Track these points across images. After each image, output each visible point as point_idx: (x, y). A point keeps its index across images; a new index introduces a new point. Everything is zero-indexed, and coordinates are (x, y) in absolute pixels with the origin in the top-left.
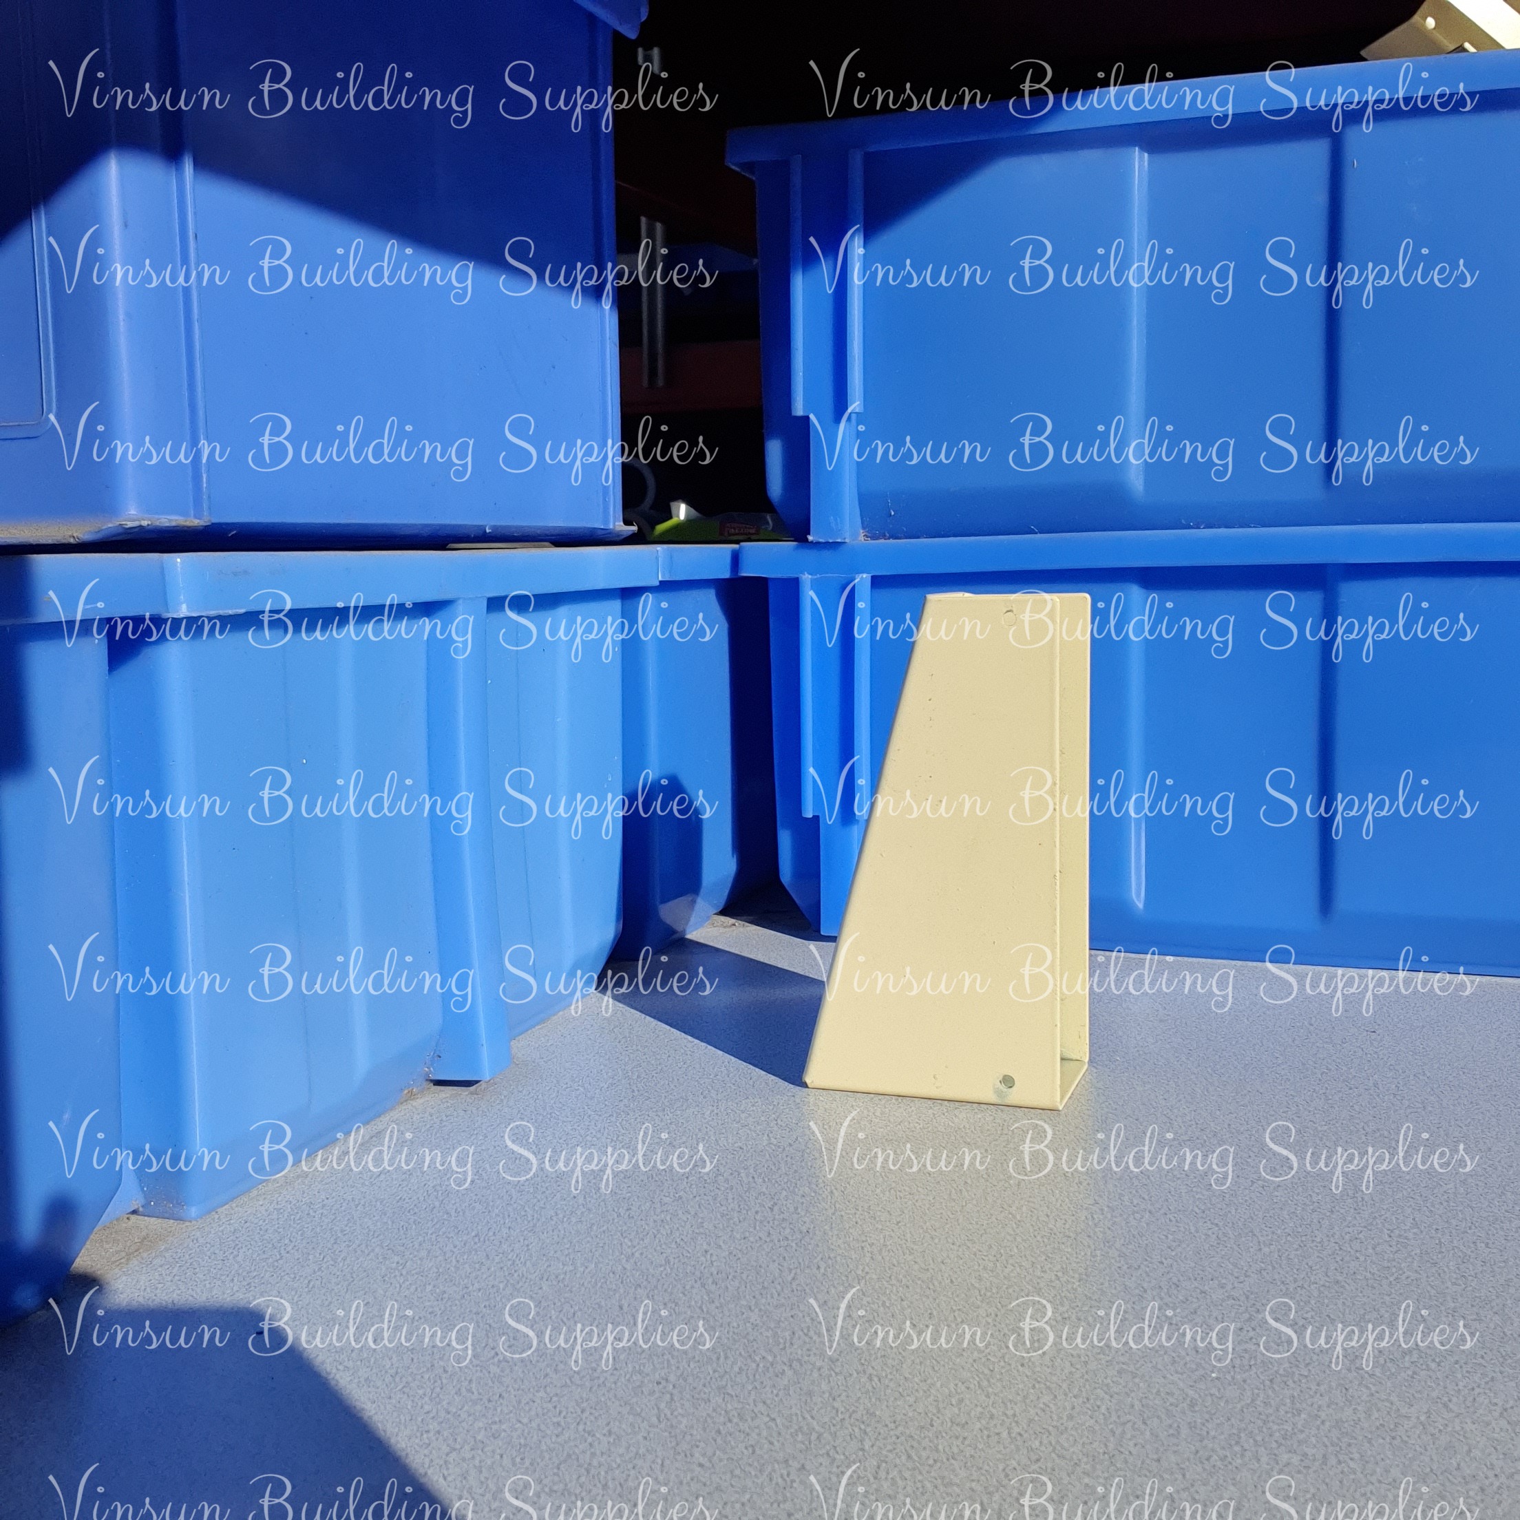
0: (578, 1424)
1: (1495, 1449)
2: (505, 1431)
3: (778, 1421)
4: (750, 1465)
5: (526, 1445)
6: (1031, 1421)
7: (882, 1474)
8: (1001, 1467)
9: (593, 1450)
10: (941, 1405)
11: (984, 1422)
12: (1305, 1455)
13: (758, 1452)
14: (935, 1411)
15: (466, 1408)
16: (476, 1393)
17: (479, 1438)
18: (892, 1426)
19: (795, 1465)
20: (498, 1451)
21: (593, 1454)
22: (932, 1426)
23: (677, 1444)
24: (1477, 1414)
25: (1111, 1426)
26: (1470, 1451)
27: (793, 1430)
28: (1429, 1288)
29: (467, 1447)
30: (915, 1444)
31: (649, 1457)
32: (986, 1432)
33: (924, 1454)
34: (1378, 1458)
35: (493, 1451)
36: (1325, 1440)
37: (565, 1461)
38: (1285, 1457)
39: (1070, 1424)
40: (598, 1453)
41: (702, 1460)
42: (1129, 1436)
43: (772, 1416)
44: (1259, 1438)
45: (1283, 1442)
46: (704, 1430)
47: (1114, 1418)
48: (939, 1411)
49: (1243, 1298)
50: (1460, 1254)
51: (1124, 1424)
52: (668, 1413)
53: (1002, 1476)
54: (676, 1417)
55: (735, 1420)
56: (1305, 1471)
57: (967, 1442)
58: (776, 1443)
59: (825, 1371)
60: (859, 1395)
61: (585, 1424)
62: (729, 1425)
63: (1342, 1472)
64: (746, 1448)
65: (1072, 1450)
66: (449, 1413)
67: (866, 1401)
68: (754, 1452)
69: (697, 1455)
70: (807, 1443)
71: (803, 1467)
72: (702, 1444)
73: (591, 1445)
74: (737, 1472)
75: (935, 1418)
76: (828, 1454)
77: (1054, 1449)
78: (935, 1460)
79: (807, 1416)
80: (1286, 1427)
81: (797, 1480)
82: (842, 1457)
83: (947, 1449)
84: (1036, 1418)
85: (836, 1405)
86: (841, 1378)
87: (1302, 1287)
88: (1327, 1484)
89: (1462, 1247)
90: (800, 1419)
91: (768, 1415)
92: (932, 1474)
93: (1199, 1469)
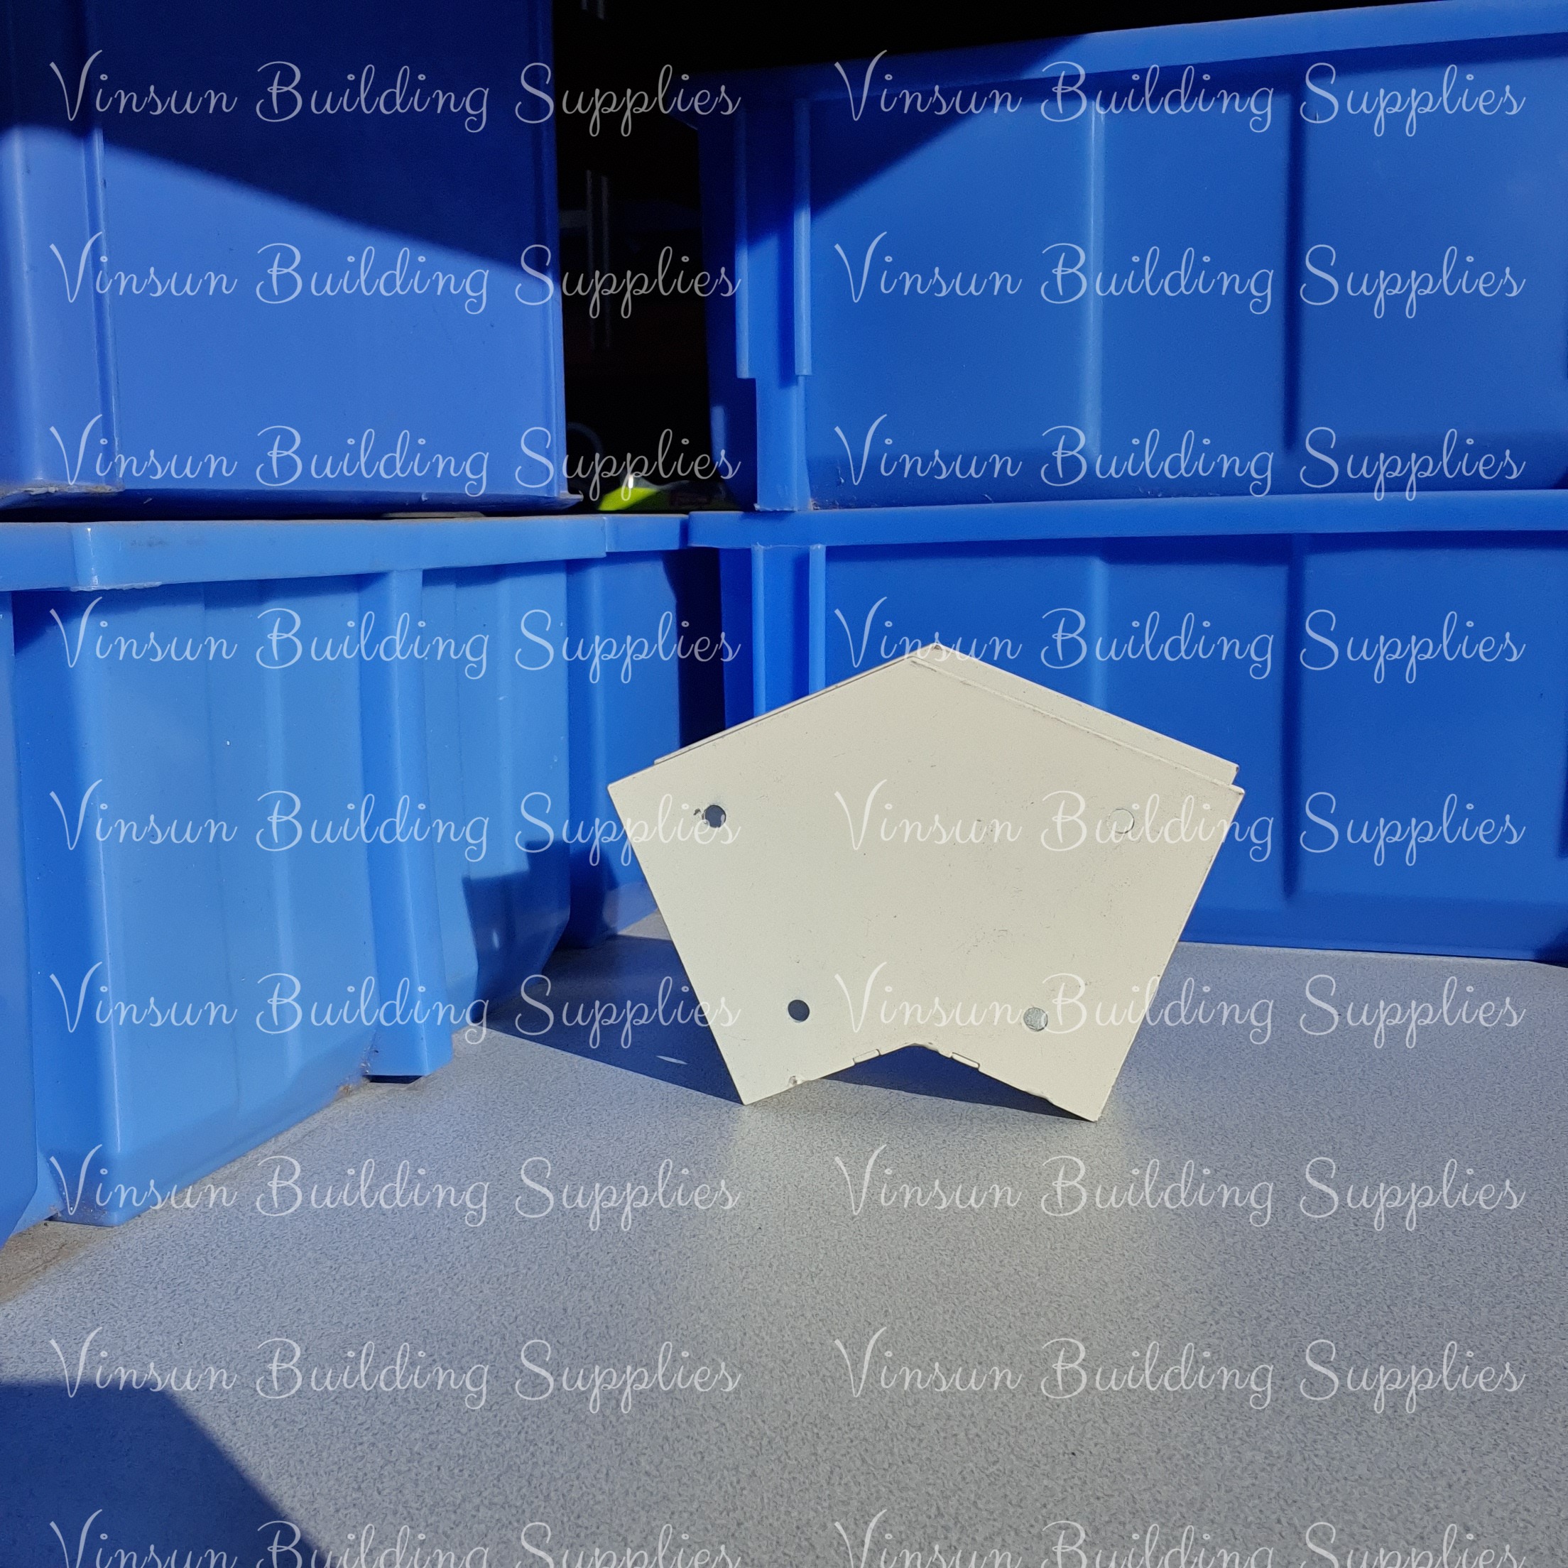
0: (519, 1433)
1: (1464, 1443)
2: (443, 1442)
3: (728, 1425)
4: (698, 1472)
5: (464, 1456)
6: (989, 1421)
7: (835, 1479)
8: (958, 1471)
9: (535, 1460)
10: (896, 1406)
11: (941, 1424)
12: (1270, 1452)
13: (706, 1459)
14: (890, 1412)
15: (402, 1418)
16: (412, 1402)
17: (416, 1449)
18: (847, 1429)
19: (745, 1471)
20: (435, 1463)
21: (535, 1464)
22: (887, 1427)
23: (623, 1453)
24: (1444, 1409)
25: (1070, 1426)
26: (1437, 1446)
27: (744, 1435)
28: (1395, 1277)
29: (403, 1459)
30: (870, 1448)
31: (595, 1467)
32: (942, 1434)
33: (879, 1458)
34: (1344, 1453)
35: (431, 1463)
36: (1290, 1436)
37: (506, 1472)
38: (1248, 1455)
39: (1029, 1424)
40: (541, 1463)
41: (648, 1468)
42: (1089, 1436)
43: (723, 1421)
44: (1222, 1436)
45: (1248, 1440)
46: (652, 1436)
47: (1075, 1417)
48: (894, 1412)
49: (1206, 1291)
50: (1426, 1242)
51: (1084, 1423)
52: (613, 1419)
53: (959, 1479)
54: (622, 1424)
55: (684, 1426)
56: (1269, 1469)
57: (923, 1445)
58: (725, 1449)
59: (776, 1372)
60: (812, 1397)
61: (527, 1433)
62: (677, 1431)
63: (1307, 1470)
64: (694, 1454)
65: (1031, 1450)
66: (384, 1423)
67: (820, 1404)
68: (703, 1458)
69: (643, 1464)
70: (758, 1448)
71: (754, 1474)
72: (648, 1452)
73: (533, 1455)
74: (685, 1480)
75: (890, 1420)
76: (779, 1459)
77: (1013, 1449)
78: (890, 1464)
79: (759, 1421)
80: (1249, 1424)
81: (748, 1488)
82: (796, 1463)
83: (903, 1453)
84: (995, 1418)
85: (788, 1408)
86: (793, 1379)
87: (1266, 1279)
88: (1292, 1483)
89: (1428, 1235)
90: (751, 1423)
91: (717, 1420)
92: (888, 1479)
93: (1161, 1468)
